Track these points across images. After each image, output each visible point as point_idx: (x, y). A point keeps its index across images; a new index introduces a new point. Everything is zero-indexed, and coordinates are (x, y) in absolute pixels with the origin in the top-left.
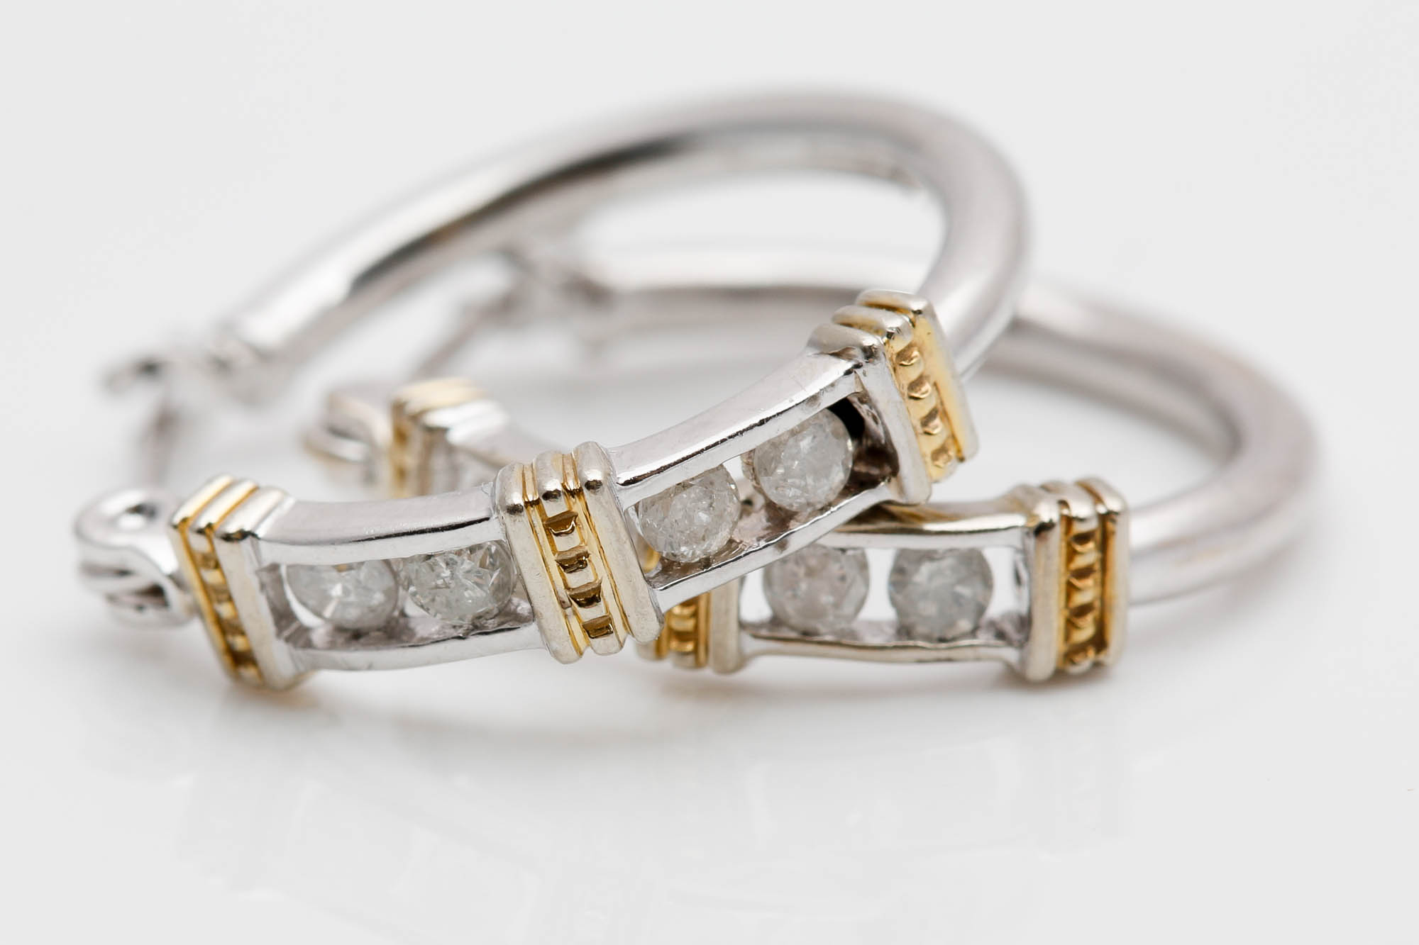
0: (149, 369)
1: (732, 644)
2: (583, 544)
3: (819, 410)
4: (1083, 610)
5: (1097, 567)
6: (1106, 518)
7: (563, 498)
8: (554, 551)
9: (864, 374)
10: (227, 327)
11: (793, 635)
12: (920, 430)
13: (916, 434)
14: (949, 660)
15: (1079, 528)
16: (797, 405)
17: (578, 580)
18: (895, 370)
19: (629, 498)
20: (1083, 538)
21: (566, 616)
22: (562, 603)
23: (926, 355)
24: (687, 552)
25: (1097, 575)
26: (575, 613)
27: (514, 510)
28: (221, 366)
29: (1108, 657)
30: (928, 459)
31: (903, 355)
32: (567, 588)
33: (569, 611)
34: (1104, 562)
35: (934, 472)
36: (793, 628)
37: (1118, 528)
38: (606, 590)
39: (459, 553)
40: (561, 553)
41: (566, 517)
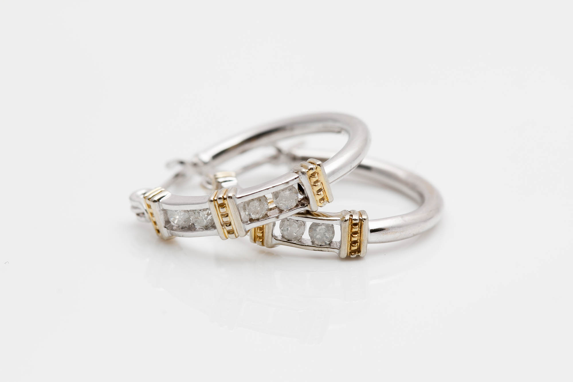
0: (182, 163)
1: (270, 240)
2: (227, 211)
3: (289, 186)
4: (355, 242)
5: (359, 232)
6: (361, 220)
7: (222, 200)
8: (220, 212)
9: (301, 178)
10: (197, 155)
11: (285, 240)
12: (316, 193)
13: (315, 195)
14: (321, 251)
15: (354, 222)
16: (283, 184)
17: (225, 219)
18: (310, 178)
19: (239, 201)
20: (356, 224)
21: (223, 229)
22: (222, 225)
23: (319, 175)
24: (254, 217)
25: (359, 235)
26: (225, 228)
27: (211, 201)
28: (195, 165)
29: (361, 254)
30: (318, 201)
31: (313, 175)
32: (223, 222)
33: (224, 227)
34: (361, 231)
35: (320, 204)
36: (285, 239)
37: (365, 223)
38: (232, 223)
39: (200, 210)
40: (222, 213)
41: (223, 204)
